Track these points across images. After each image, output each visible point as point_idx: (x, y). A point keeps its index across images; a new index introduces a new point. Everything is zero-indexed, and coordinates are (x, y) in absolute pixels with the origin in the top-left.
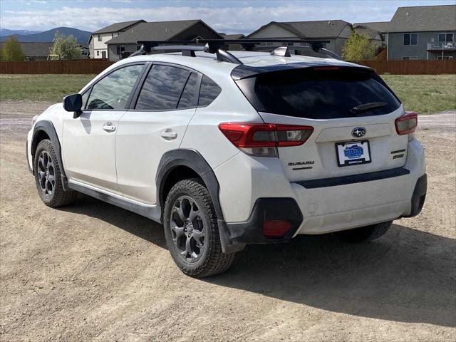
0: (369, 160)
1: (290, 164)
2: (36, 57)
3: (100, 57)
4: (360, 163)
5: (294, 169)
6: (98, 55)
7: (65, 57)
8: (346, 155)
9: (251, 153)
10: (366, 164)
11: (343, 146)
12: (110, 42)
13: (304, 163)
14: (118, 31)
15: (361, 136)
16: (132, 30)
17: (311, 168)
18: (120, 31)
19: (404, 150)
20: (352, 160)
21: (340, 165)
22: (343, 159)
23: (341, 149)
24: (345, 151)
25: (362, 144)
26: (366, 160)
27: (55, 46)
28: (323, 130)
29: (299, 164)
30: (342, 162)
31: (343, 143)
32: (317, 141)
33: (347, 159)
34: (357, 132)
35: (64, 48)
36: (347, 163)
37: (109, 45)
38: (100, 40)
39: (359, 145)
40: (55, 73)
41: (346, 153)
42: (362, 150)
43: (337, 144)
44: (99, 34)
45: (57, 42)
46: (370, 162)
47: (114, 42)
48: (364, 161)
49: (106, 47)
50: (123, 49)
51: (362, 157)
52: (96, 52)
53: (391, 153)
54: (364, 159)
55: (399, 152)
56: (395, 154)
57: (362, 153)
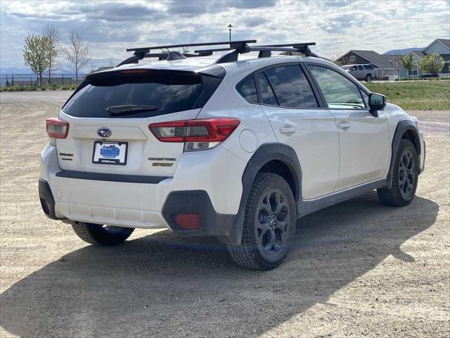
0: (123, 162)
1: (61, 154)
4: (113, 163)
5: (63, 159)
8: (101, 154)
10: (121, 166)
11: (101, 144)
13: (67, 155)
15: (106, 136)
17: (71, 160)
19: (173, 159)
20: (106, 160)
21: (94, 162)
22: (98, 156)
23: (99, 147)
24: (102, 150)
25: (120, 145)
26: (121, 162)
29: (65, 154)
30: (96, 159)
31: (101, 142)
33: (102, 157)
34: (102, 132)
36: (100, 162)
39: (117, 146)
41: (102, 152)
42: (118, 151)
43: (96, 142)
46: (125, 164)
48: (117, 162)
51: (117, 158)
53: (149, 159)
54: (119, 160)
55: (162, 159)
56: (157, 162)
57: (118, 154)
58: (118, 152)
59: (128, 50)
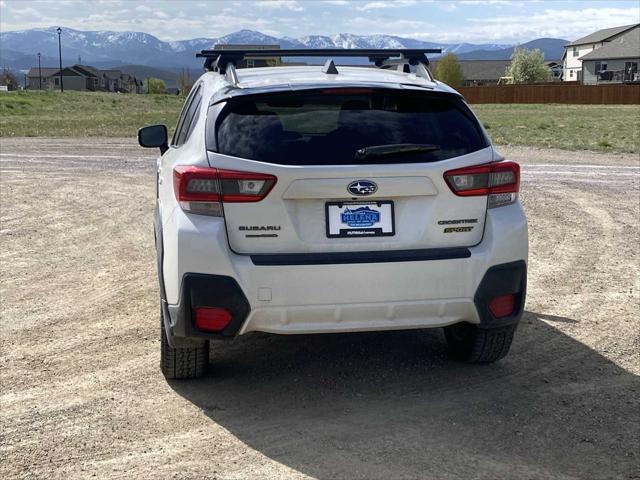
0: (390, 231)
1: (242, 228)
2: (486, 81)
3: (574, 78)
4: (370, 235)
5: (247, 236)
6: (571, 76)
7: (525, 80)
8: (344, 221)
9: (188, 209)
10: (384, 238)
11: (340, 207)
12: (587, 58)
13: (263, 228)
14: (602, 42)
15: (367, 193)
16: (622, 39)
17: (275, 235)
18: (605, 41)
19: (474, 221)
20: (355, 230)
21: (329, 236)
22: (336, 226)
23: (335, 213)
24: (343, 215)
25: (379, 206)
26: (385, 231)
27: (514, 65)
28: (293, 182)
29: (256, 228)
30: (335, 231)
31: (340, 204)
32: (285, 197)
33: (345, 226)
34: (359, 187)
35: (525, 68)
36: (343, 234)
37: (585, 61)
38: (576, 54)
39: (374, 207)
40: (502, 102)
41: (344, 218)
43: (328, 204)
44: (575, 46)
45: (517, 60)
46: (392, 234)
47: (591, 58)
48: (379, 232)
49: (580, 64)
50: (605, 67)
51: (376, 225)
52: (569, 71)
53: (439, 223)
54: (381, 229)
55: (459, 222)
56: (451, 226)
57: (378, 220)
58: (377, 216)
59: (198, 56)
